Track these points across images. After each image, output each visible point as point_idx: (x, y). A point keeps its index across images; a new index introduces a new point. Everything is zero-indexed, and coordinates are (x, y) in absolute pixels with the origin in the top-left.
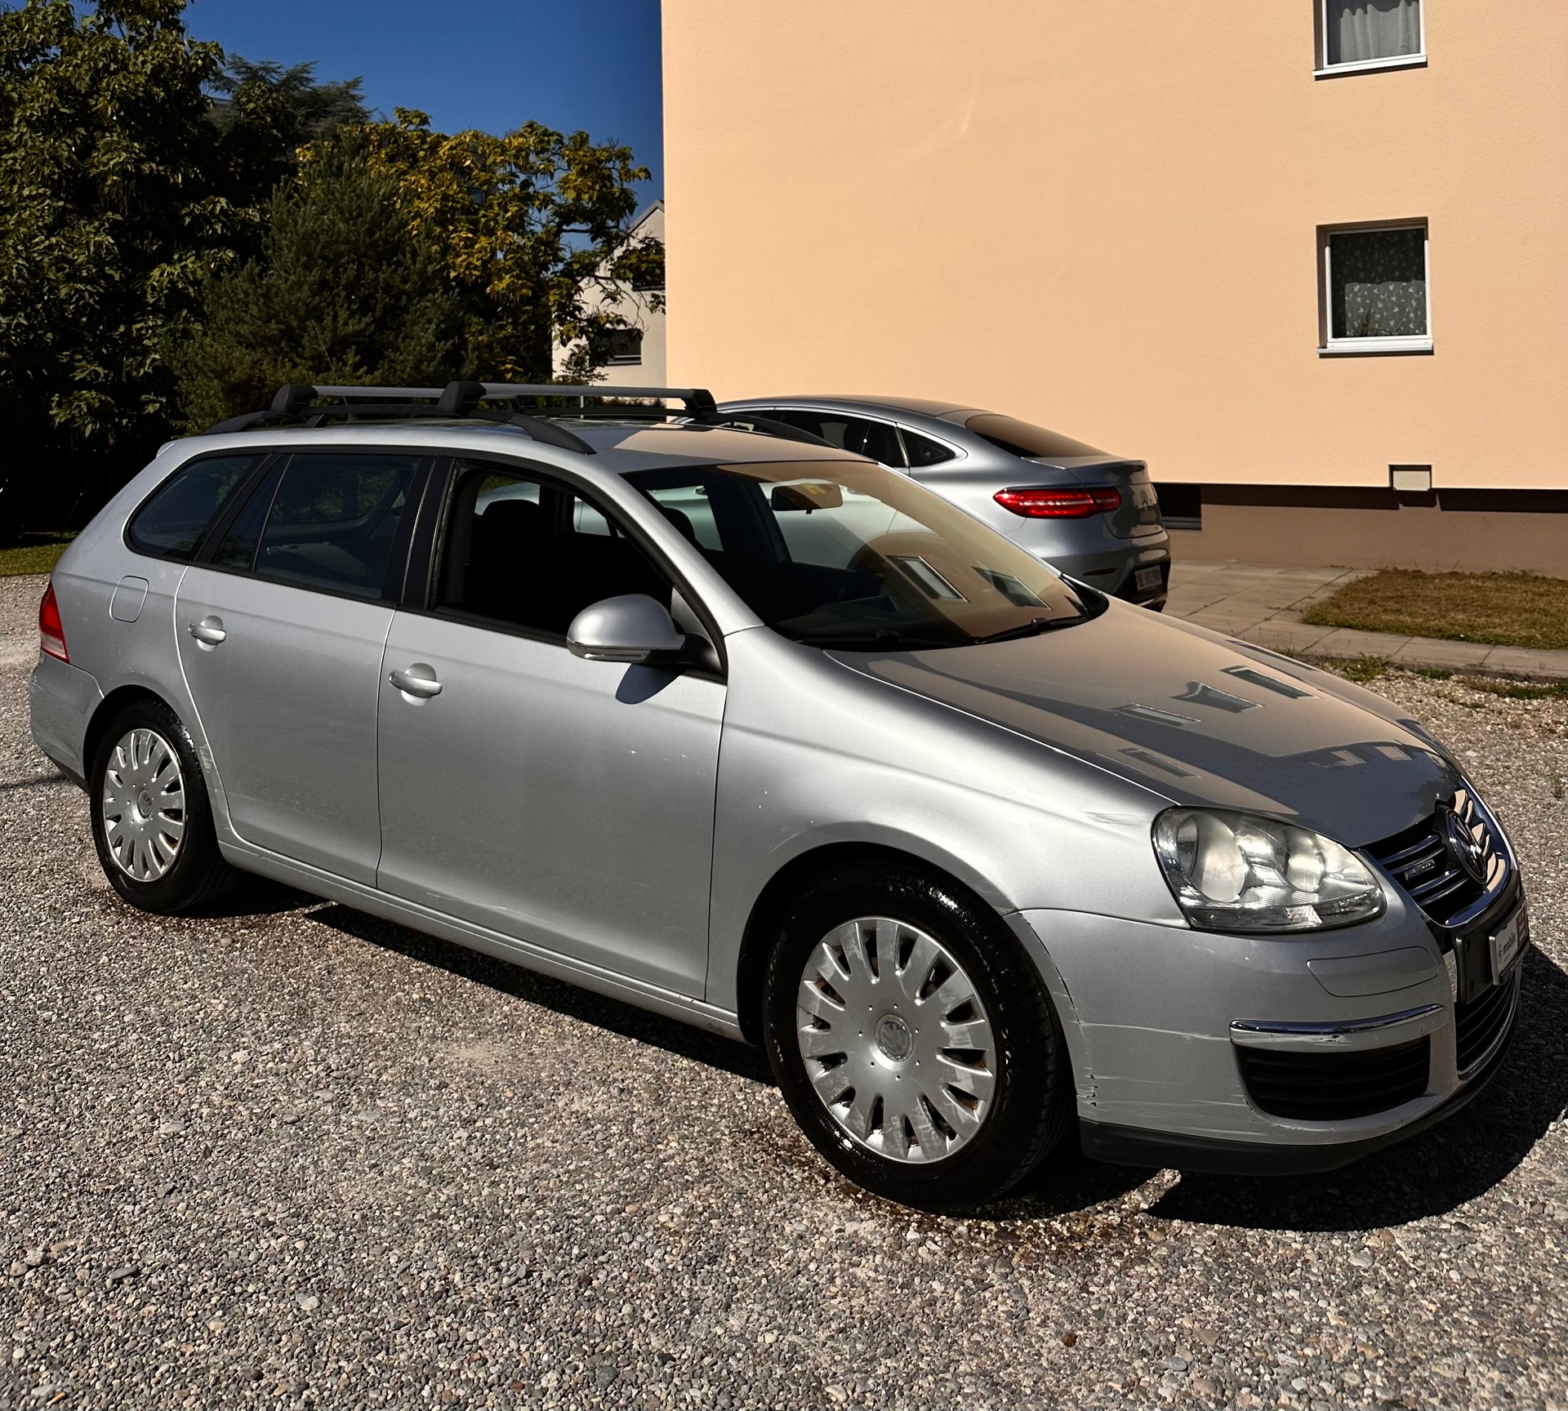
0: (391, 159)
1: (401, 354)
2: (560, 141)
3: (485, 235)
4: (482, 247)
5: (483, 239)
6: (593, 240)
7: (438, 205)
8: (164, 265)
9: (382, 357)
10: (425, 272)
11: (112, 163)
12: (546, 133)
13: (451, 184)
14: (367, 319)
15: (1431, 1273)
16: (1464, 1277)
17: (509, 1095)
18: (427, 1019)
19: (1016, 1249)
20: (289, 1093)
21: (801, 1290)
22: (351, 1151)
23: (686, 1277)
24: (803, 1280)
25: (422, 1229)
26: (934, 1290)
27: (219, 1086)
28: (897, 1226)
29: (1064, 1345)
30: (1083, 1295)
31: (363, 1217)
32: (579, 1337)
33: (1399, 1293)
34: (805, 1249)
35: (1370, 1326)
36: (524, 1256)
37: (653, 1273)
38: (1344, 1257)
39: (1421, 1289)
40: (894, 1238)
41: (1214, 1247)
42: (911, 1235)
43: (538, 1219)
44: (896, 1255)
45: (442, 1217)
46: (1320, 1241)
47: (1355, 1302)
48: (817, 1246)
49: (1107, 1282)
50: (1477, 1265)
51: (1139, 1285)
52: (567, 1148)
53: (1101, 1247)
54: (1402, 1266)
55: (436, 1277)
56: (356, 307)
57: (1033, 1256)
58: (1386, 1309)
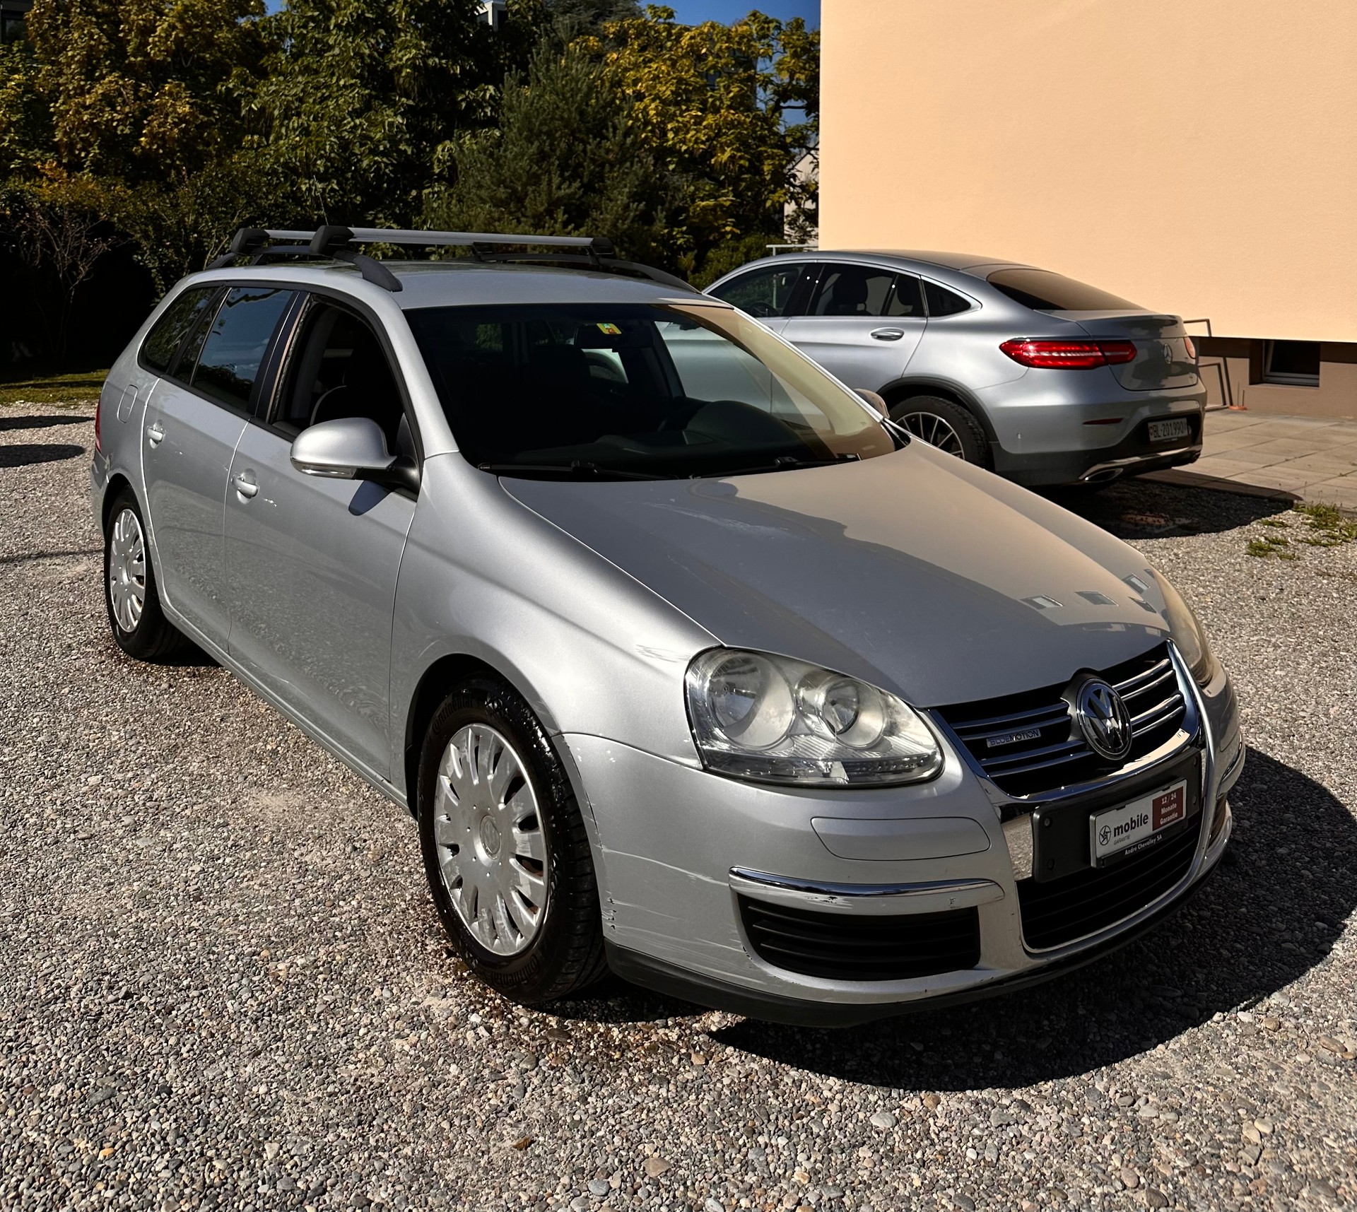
0: (643, 49)
1: (601, 214)
2: (778, 28)
3: (712, 113)
4: (708, 124)
5: (710, 116)
6: (807, 115)
7: (673, 89)
8: (447, 142)
9: (589, 216)
10: (624, 144)
11: (405, 59)
12: (767, 21)
13: (689, 70)
14: (577, 184)
15: (947, 1147)
16: (980, 1158)
17: (266, 840)
18: (263, 767)
19: (556, 1048)
20: (105, 815)
21: (332, 1051)
22: (105, 869)
23: (248, 1021)
24: (342, 1042)
25: (92, 942)
26: (449, 1073)
27: (58, 802)
28: (472, 1007)
29: (515, 1147)
30: (578, 1103)
31: (62, 926)
32: (115, 1058)
33: (895, 1161)
34: (373, 1014)
35: (829, 1189)
36: (143, 980)
37: (225, 1013)
38: (868, 1114)
39: (924, 1162)
40: (457, 1019)
41: (744, 1080)
42: (474, 1018)
43: (186, 950)
44: (445, 1035)
45: (115, 936)
46: (857, 1093)
47: (839, 1162)
48: (384, 1014)
49: (611, 1095)
50: (1005, 1148)
51: (638, 1103)
52: (267, 893)
53: (637, 1060)
54: (922, 1134)
55: (63, 985)
56: (567, 174)
57: (566, 1057)
58: (865, 1175)
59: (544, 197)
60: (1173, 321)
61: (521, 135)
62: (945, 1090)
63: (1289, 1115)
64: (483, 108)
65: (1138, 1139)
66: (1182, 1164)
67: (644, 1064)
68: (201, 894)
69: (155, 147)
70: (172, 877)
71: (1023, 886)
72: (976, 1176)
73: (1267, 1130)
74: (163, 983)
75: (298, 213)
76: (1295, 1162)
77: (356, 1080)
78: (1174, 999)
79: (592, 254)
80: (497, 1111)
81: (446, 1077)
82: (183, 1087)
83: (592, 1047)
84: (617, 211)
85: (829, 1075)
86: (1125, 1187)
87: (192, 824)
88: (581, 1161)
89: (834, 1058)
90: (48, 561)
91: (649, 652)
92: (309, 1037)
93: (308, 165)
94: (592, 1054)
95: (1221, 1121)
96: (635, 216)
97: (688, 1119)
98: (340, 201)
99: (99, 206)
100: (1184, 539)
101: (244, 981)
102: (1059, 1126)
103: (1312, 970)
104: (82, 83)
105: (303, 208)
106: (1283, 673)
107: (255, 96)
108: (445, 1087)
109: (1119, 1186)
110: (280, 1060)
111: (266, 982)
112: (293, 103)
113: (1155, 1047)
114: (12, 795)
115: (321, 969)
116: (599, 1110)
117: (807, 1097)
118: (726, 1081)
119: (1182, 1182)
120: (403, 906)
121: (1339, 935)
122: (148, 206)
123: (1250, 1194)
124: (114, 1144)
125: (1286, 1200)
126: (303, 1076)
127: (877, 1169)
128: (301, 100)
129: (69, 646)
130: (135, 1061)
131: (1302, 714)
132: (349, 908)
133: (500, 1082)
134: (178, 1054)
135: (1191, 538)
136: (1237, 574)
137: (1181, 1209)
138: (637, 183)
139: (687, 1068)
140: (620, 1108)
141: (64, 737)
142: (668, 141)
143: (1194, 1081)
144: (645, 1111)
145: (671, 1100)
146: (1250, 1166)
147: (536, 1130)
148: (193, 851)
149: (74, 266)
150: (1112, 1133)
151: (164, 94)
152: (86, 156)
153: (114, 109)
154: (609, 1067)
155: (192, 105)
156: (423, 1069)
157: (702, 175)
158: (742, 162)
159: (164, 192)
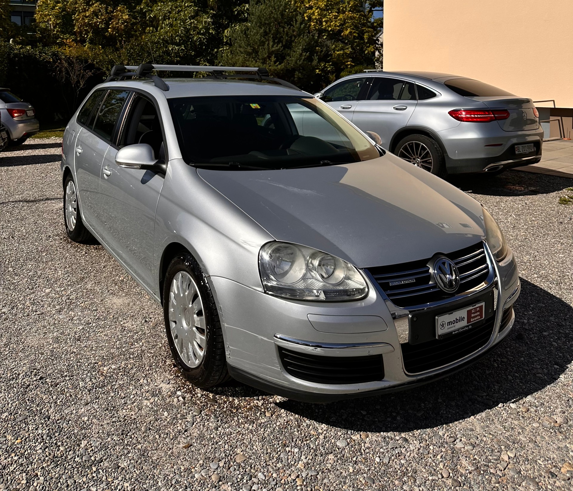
1: (290, 58)
3: (342, 14)
4: (340, 18)
5: (341, 15)
7: (325, 4)
8: (229, 28)
9: (285, 59)
10: (300, 27)
14: (280, 45)
15: (367, 456)
16: (381, 461)
17: (111, 317)
18: (116, 287)
19: (210, 407)
20: (49, 305)
21: (118, 404)
22: (44, 327)
23: (86, 391)
24: (123, 401)
25: (33, 356)
26: (164, 415)
27: (32, 299)
28: (179, 388)
29: (184, 447)
30: (214, 430)
31: (23, 349)
32: (31, 403)
33: (343, 461)
34: (138, 390)
35: (312, 471)
36: (49, 372)
37: (78, 387)
38: (336, 440)
39: (356, 462)
40: (172, 393)
41: (286, 423)
42: (179, 393)
43: (69, 360)
44: (165, 399)
45: (42, 354)
46: (333, 431)
47: (319, 460)
48: (142, 390)
49: (228, 427)
50: (393, 458)
51: (239, 431)
52: (107, 338)
53: (243, 413)
54: (358, 450)
55: (17, 373)
56: (276, 41)
57: (213, 411)
58: (329, 466)
59: (266, 51)
60: (528, 101)
61: (257, 25)
62: (372, 432)
63: (524, 449)
64: (244, 14)
65: (453, 457)
66: (471, 468)
67: (245, 415)
68: (80, 338)
69: (114, 33)
70: (70, 331)
71: (403, 346)
72: (378, 469)
73: (512, 455)
74: (57, 374)
75: (168, 59)
76: (522, 470)
77: (125, 416)
78: (482, 397)
79: (258, 74)
80: (179, 432)
81: (162, 417)
82: (55, 416)
83: (225, 407)
84: (297, 56)
85: (323, 423)
86: (443, 477)
87: (83, 310)
88: (209, 454)
89: (326, 416)
90: (49, 202)
91: (246, 243)
92: (110, 398)
93: (172, 40)
94: (224, 410)
95: (492, 450)
96: (305, 58)
97: (258, 439)
98: (185, 54)
99: (89, 57)
100: (531, 196)
101: (89, 374)
102: (419, 449)
103: (548, 386)
104: (85, 7)
105: (170, 57)
106: (563, 256)
107: (152, 11)
108: (160, 421)
109: (440, 476)
110: (96, 407)
111: (98, 375)
112: (167, 13)
113: (470, 417)
114: (15, 296)
115: (121, 370)
116: (222, 433)
117: (311, 432)
118: (278, 424)
119: (469, 476)
120: (161, 345)
121: (564, 371)
122: (108, 57)
123: (499, 483)
124: (22, 438)
125: (515, 486)
126: (103, 414)
127: (335, 464)
128: (170, 12)
129: (50, 236)
130: (38, 405)
131: (568, 274)
132: (138, 346)
133: (184, 420)
134: (56, 403)
135: (534, 196)
136: (552, 212)
137: (466, 488)
138: (306, 44)
139: (263, 417)
140: (231, 433)
141: (40, 273)
142: (323, 26)
143: (484, 433)
144: (241, 435)
145: (253, 431)
146: (501, 471)
147: (194, 441)
148: (81, 320)
149: (78, 82)
150: (442, 453)
151: (118, 11)
152: (87, 37)
153: (98, 17)
154: (231, 416)
155: (129, 15)
156: (153, 413)
157: (338, 40)
158: (355, 34)
159: (115, 51)
